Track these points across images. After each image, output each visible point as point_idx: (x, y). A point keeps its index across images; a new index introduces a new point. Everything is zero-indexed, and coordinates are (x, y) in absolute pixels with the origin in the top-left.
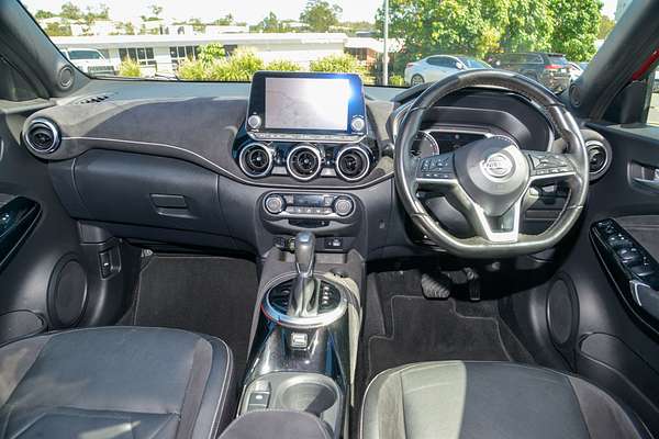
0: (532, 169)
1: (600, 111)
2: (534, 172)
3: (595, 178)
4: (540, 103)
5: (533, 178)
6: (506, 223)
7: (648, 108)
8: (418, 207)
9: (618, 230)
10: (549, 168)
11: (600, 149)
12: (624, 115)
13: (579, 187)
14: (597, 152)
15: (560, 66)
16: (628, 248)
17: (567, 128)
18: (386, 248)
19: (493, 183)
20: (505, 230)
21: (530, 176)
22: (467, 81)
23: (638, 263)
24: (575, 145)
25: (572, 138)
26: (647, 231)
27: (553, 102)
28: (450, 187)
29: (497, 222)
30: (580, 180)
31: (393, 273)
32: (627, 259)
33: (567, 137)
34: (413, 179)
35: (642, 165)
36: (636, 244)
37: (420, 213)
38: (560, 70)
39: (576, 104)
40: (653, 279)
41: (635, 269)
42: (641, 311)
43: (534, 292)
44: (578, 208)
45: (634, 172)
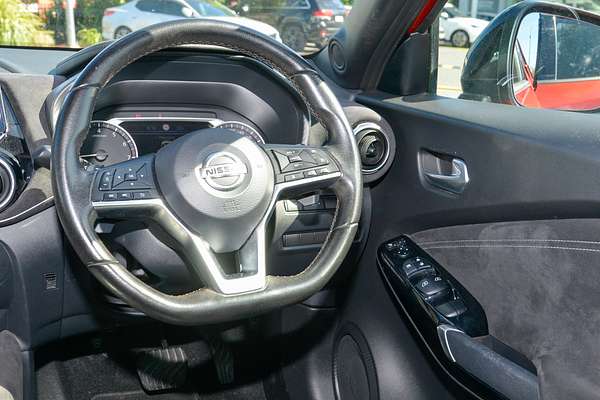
0: (278, 173)
1: (374, 78)
2: (281, 177)
3: (375, 177)
4: (283, 70)
5: (281, 187)
6: (248, 262)
7: (436, 71)
8: (98, 250)
9: (415, 252)
10: (303, 169)
11: (377, 134)
12: (406, 83)
13: (349, 195)
14: (373, 139)
15: (333, 12)
16: (430, 277)
17: (324, 106)
18: (65, 321)
19: (219, 199)
20: (246, 273)
21: (276, 184)
22: (165, 38)
23: (445, 298)
24: (338, 131)
25: (333, 121)
26: (452, 250)
27: (300, 68)
28: (150, 212)
29: (232, 263)
30: (350, 183)
31: (90, 358)
32: (432, 293)
33: (325, 119)
34: (85, 204)
35: (436, 154)
36: (441, 271)
37: (103, 261)
38: (333, 17)
39: (340, 69)
40: (466, 320)
41: (443, 307)
42: (456, 369)
43: (313, 358)
44: (350, 227)
45: (426, 165)
